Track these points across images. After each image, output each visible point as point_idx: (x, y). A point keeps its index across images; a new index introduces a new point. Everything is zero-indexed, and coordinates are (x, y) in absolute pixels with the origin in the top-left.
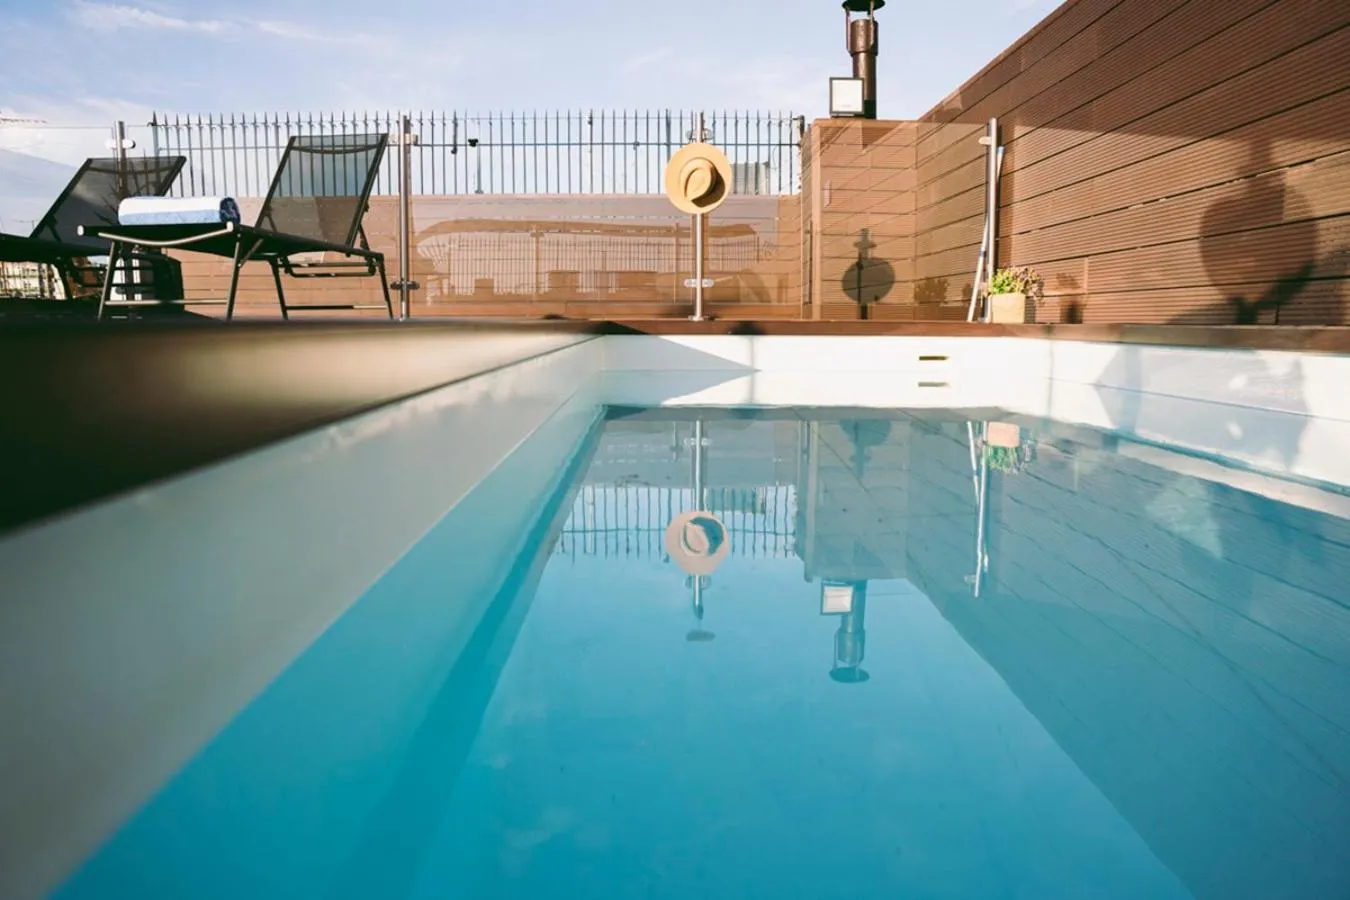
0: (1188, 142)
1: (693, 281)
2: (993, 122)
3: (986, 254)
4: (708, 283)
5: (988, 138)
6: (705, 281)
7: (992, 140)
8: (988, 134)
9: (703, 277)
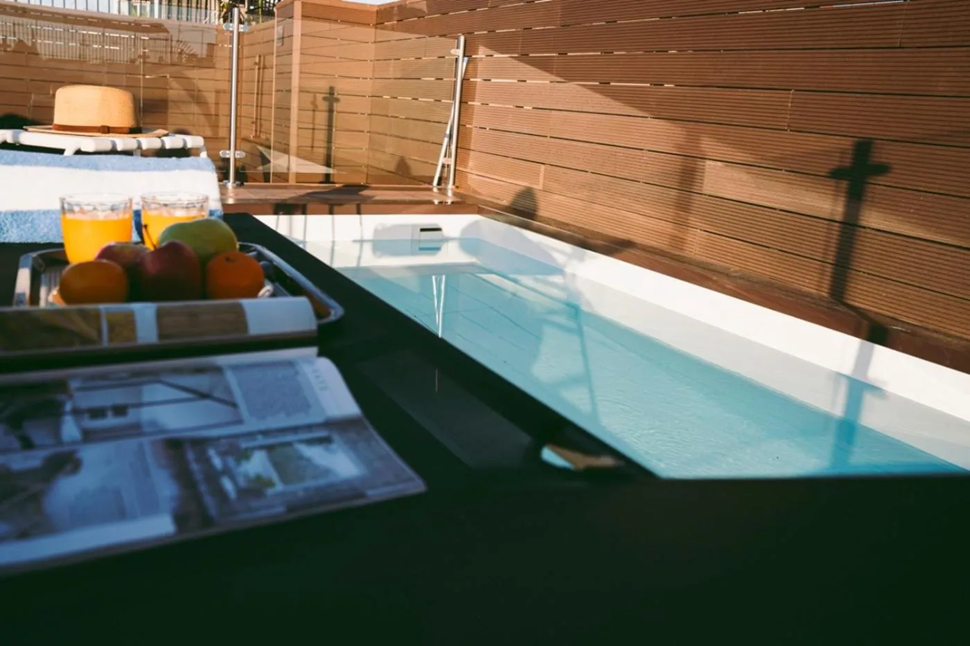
0: (640, 115)
1: (228, 152)
2: (462, 39)
3: (451, 136)
4: (240, 154)
5: (458, 50)
6: (238, 152)
7: (460, 52)
8: (458, 48)
9: (236, 149)
